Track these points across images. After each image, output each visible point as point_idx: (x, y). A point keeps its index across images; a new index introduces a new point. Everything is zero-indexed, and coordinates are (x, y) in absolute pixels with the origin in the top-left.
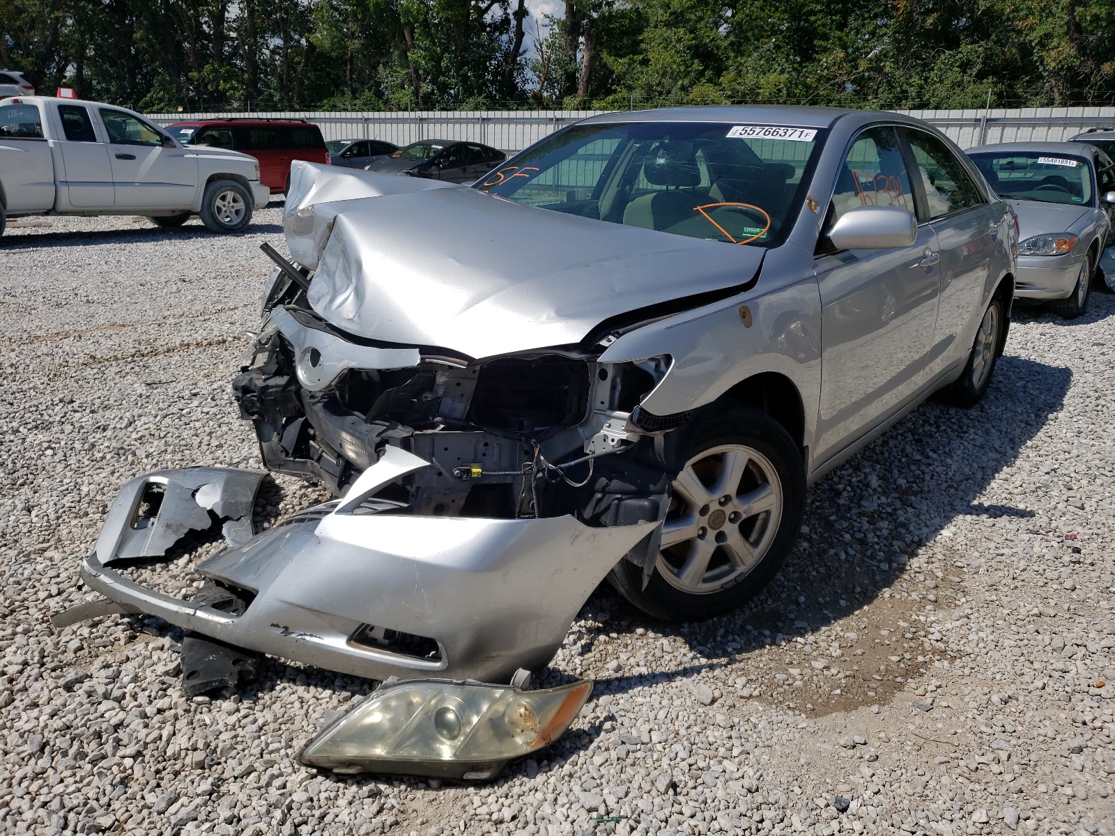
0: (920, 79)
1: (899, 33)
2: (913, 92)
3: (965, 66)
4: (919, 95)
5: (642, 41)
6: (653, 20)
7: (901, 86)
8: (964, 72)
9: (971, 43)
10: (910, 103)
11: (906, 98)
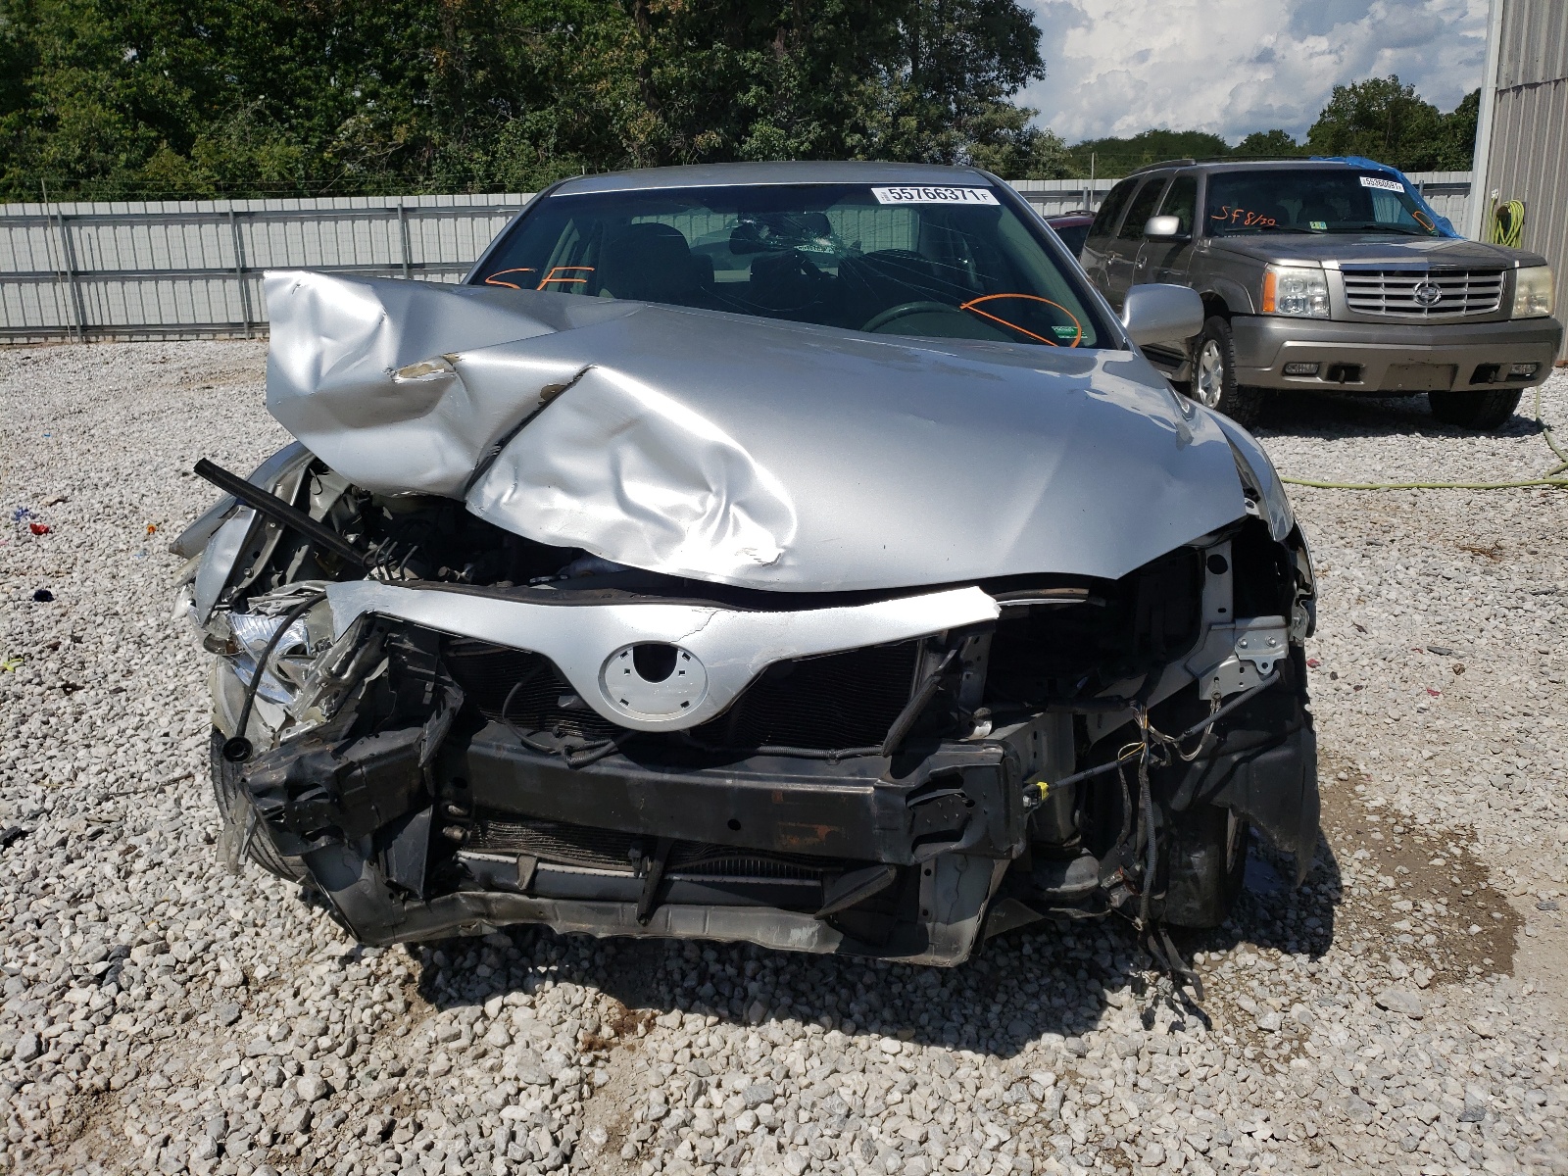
0: (487, 154)
1: (441, 92)
2: (478, 170)
3: (536, 138)
4: (489, 176)
5: (33, 88)
6: (46, 56)
7: (462, 164)
8: (537, 147)
9: (535, 110)
10: (477, 185)
11: (472, 179)
